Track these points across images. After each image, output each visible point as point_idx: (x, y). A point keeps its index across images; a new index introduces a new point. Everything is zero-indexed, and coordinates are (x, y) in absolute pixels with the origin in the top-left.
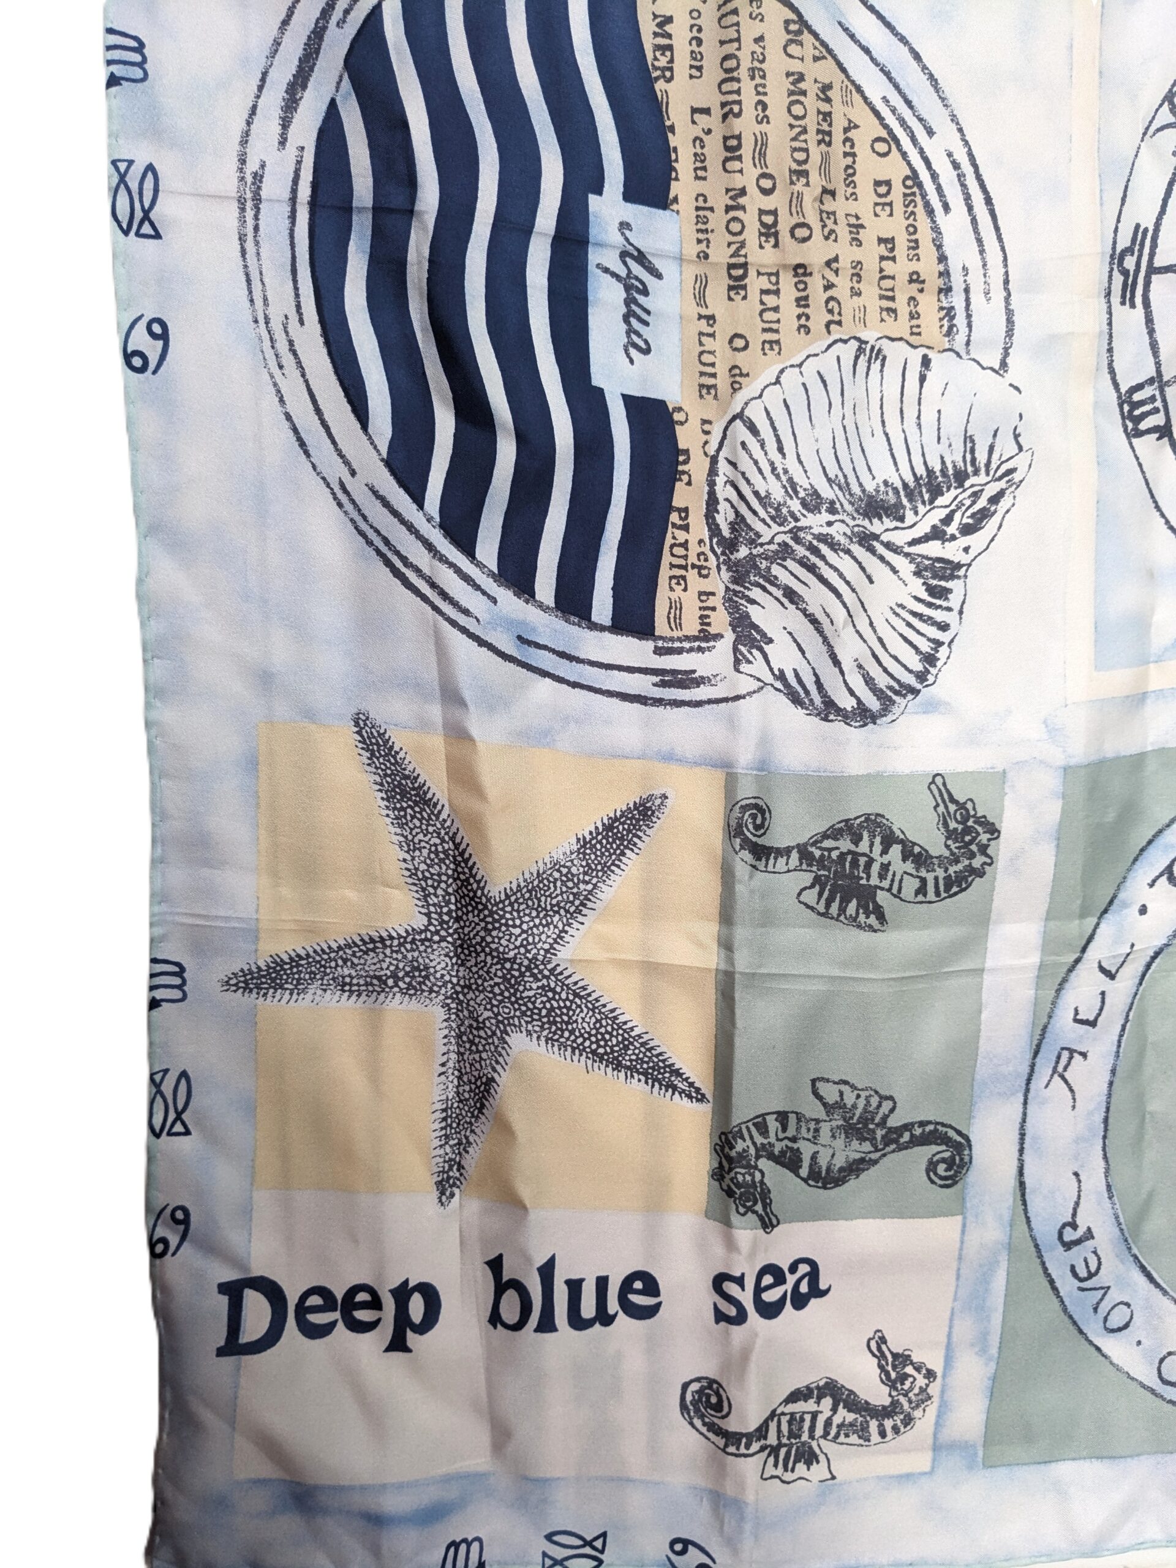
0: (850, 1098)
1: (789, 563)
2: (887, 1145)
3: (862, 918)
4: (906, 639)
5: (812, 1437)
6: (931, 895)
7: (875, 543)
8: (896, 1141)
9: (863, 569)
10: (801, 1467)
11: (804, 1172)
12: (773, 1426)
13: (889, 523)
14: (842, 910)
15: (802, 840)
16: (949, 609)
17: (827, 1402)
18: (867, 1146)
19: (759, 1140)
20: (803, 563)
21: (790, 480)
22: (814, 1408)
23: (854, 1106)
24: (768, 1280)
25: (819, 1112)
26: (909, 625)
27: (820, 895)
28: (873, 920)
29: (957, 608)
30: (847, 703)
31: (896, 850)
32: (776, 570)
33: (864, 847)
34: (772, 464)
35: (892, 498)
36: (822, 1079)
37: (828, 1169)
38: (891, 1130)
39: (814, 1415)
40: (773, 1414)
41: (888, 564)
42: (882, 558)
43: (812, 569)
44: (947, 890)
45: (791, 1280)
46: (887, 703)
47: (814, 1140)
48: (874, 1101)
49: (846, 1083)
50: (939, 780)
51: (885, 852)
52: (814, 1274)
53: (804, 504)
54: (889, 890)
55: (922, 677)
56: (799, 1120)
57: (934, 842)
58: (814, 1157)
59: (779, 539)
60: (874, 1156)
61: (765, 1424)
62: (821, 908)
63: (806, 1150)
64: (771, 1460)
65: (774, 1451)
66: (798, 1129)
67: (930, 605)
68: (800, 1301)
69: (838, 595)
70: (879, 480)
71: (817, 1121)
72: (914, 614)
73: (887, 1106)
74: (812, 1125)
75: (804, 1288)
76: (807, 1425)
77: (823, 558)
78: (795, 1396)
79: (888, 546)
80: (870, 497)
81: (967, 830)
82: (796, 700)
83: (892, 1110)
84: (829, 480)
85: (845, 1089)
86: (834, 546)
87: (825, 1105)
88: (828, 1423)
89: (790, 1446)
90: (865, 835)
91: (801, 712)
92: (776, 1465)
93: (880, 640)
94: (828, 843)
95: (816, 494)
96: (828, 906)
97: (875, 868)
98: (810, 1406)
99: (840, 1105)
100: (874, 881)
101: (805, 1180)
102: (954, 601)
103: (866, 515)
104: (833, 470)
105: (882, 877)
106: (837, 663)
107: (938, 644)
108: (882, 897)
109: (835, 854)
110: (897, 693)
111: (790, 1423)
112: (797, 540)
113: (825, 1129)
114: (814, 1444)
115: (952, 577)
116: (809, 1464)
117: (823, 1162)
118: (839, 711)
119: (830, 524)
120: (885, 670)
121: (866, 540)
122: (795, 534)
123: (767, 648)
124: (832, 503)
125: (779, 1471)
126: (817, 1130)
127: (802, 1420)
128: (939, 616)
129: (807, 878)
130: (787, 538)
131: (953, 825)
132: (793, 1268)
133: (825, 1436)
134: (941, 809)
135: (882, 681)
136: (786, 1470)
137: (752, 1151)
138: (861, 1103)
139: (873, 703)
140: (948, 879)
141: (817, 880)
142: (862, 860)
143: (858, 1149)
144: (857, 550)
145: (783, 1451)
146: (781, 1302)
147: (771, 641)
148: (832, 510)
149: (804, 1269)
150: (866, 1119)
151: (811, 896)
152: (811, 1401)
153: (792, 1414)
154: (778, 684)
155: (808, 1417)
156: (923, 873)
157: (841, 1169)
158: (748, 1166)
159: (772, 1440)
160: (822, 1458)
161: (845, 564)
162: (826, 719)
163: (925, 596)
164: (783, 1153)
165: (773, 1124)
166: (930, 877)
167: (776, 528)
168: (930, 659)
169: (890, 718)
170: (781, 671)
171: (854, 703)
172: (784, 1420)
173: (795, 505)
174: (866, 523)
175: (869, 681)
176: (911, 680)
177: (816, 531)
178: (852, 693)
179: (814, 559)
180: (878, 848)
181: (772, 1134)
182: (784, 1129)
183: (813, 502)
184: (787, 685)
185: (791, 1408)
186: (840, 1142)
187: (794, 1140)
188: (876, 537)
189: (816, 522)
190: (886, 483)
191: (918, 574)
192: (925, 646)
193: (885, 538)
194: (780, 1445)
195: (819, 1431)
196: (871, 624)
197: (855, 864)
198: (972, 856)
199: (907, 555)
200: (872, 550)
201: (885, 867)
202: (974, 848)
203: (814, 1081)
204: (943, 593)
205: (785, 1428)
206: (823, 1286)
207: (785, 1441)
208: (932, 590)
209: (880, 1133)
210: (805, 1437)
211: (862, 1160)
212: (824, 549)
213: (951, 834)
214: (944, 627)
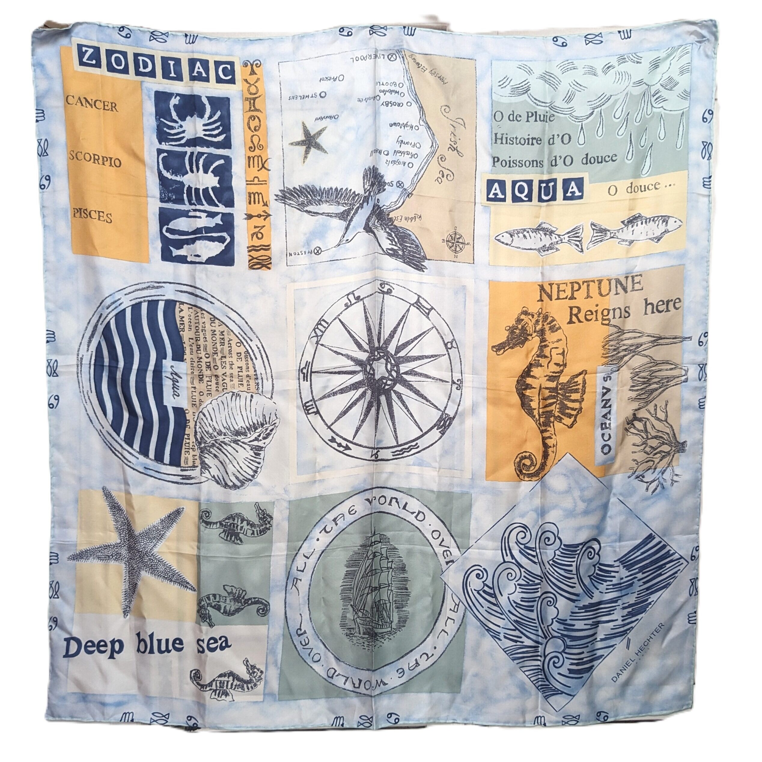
0: (234, 591)
1: (215, 448)
2: (245, 604)
3: (236, 541)
4: (248, 467)
5: (227, 688)
6: (256, 535)
7: (239, 442)
8: (247, 603)
9: (235, 449)
10: (223, 697)
11: (222, 611)
12: (214, 683)
13: (243, 437)
14: (231, 539)
15: (220, 520)
16: (260, 459)
17: (231, 678)
18: (240, 604)
19: (208, 602)
20: (218, 448)
21: (214, 428)
22: (227, 679)
23: (236, 593)
24: (212, 641)
25: (227, 595)
26: (249, 463)
27: (225, 534)
28: (239, 542)
29: (262, 458)
30: (230, 484)
31: (245, 522)
32: (211, 450)
33: (236, 522)
34: (209, 424)
35: (243, 431)
36: (226, 585)
37: (229, 611)
38: (246, 600)
39: (228, 682)
40: (214, 680)
41: (243, 447)
42: (241, 446)
43: (220, 450)
44: (260, 533)
45: (220, 642)
46: (243, 484)
47: (225, 602)
48: (241, 591)
49: (233, 586)
50: (257, 504)
51: (242, 523)
52: (226, 641)
53: (218, 433)
54: (243, 533)
55: (253, 476)
56: (220, 596)
57: (256, 520)
58: (225, 607)
59: (211, 442)
60: (242, 607)
61: (212, 682)
62: (225, 538)
63: (223, 605)
64: (214, 693)
65: (215, 691)
66: (220, 599)
67: (255, 458)
68: (222, 648)
69: (227, 456)
70: (240, 426)
71: (226, 597)
72: (251, 460)
73: (244, 593)
74: (224, 598)
75: (224, 644)
76: (225, 684)
77: (223, 447)
78: (221, 676)
79: (243, 443)
80: (237, 431)
81: (264, 517)
82: (218, 483)
83: (246, 594)
84: (224, 428)
85: (233, 588)
86: (225, 444)
87: (228, 592)
88: (232, 684)
89: (220, 690)
90: (236, 518)
91: (219, 486)
92: (215, 695)
93: (241, 467)
94: (227, 521)
95: (221, 431)
96: (227, 538)
97: (239, 527)
98: (226, 679)
99: (231, 593)
100: (239, 531)
101: (222, 614)
102: (262, 456)
103: (236, 435)
104: (225, 425)
105: (241, 530)
106: (227, 474)
107: (258, 468)
108: (241, 536)
109: (229, 524)
110: (246, 481)
111: (220, 683)
112: (216, 442)
113: (228, 599)
114: (228, 690)
115: (261, 450)
116: (226, 696)
117: (228, 608)
118: (228, 486)
119: (224, 438)
120: (242, 475)
121: (236, 442)
122: (215, 441)
123: (210, 470)
124: (225, 433)
125: (216, 697)
126: (226, 600)
127: (224, 683)
128: (258, 460)
129: (222, 530)
130: (214, 442)
131: (261, 516)
132: (220, 639)
133: (231, 688)
134: (258, 512)
135: (241, 478)
136: (219, 697)
137: (206, 605)
138: (237, 592)
139: (238, 484)
140: (260, 530)
141: (224, 531)
142: (236, 525)
143: (238, 605)
144: (232, 444)
145: (218, 692)
146: (217, 647)
147: (211, 468)
148: (225, 435)
149: (223, 639)
150: (239, 597)
151: (222, 535)
152: (226, 677)
153: (221, 681)
154: (213, 479)
155: (226, 682)
156: (253, 529)
157: (233, 611)
158: (205, 609)
159: (214, 687)
160: (230, 694)
161: (229, 448)
162: (225, 488)
163: (254, 455)
164: (215, 605)
165: (212, 597)
166: (255, 530)
167: (211, 439)
168: (256, 472)
169: (244, 487)
170: (214, 476)
171: (232, 484)
172: (218, 682)
173: (215, 434)
174: (236, 437)
175: (237, 478)
176: (250, 477)
177: (221, 440)
178: (231, 481)
179: (220, 447)
180: (239, 522)
181: (211, 600)
182: (215, 599)
183: (220, 433)
184: (215, 479)
185: (220, 679)
186: (232, 603)
187: (218, 602)
188: (239, 441)
189: (221, 438)
190: (241, 427)
191: (251, 449)
192: (254, 468)
193: (242, 441)
194: (216, 690)
195: (229, 686)
196: (238, 463)
197: (234, 526)
198: (266, 524)
199: (248, 445)
200: (238, 444)
201: (242, 527)
202: (266, 522)
203: (224, 586)
204: (259, 454)
205: (218, 685)
206: (229, 644)
207: (218, 688)
208: (255, 454)
209: (243, 601)
210: (225, 688)
211: (239, 608)
212: (223, 445)
213: (260, 518)
214: (259, 463)
